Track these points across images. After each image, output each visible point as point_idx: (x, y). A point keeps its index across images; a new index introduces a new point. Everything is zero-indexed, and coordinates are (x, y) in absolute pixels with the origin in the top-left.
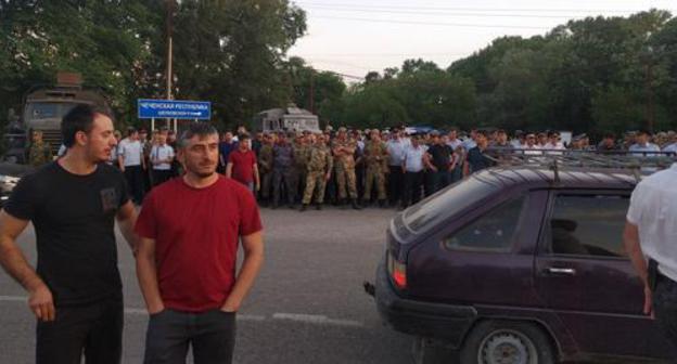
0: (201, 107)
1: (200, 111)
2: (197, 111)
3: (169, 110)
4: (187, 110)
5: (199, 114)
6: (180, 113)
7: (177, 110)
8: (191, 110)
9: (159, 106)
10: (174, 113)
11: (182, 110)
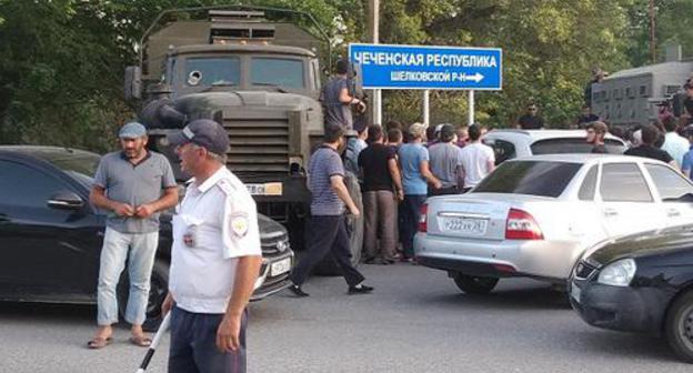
0: (483, 61)
1: (481, 70)
2: (471, 71)
3: (412, 68)
4: (451, 69)
5: (478, 77)
6: (436, 77)
7: (431, 68)
8: (461, 69)
9: (392, 59)
10: (425, 76)
11: (441, 69)
